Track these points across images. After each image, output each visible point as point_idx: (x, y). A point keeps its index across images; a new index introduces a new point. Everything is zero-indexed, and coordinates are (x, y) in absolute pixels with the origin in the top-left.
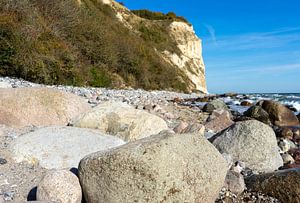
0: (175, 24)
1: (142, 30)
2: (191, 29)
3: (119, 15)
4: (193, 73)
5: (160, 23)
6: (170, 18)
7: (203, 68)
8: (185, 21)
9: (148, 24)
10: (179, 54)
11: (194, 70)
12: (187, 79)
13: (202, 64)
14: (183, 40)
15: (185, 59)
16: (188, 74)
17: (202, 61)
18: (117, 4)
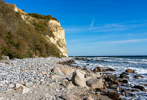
0: (51, 21)
1: (34, 25)
2: (59, 24)
3: (22, 16)
4: (61, 47)
5: (43, 21)
6: (48, 18)
7: (66, 44)
8: (56, 20)
9: (37, 21)
10: (54, 37)
11: (61, 45)
12: (58, 50)
13: (65, 42)
14: (55, 30)
15: (57, 39)
16: (58, 47)
17: (65, 40)
18: (21, 11)
